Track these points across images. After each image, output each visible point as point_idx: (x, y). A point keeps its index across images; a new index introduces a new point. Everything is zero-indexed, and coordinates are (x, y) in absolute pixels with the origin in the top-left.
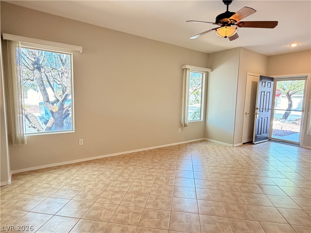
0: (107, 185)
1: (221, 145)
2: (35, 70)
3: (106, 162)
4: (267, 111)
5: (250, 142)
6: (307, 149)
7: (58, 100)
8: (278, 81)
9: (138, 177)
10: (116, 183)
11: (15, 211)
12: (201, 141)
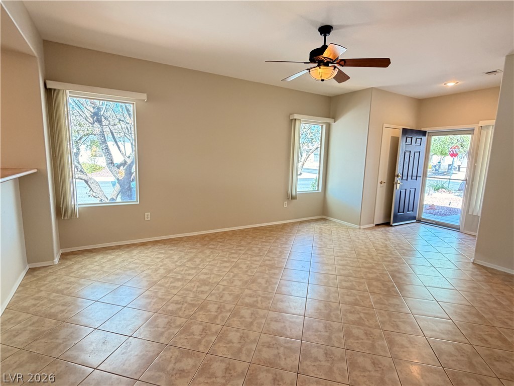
0: (170, 271)
1: (343, 226)
2: (96, 123)
3: (179, 243)
4: (414, 179)
5: (387, 224)
6: (468, 236)
7: (125, 162)
8: (433, 135)
9: (213, 262)
10: (182, 269)
11: (55, 294)
12: (317, 220)
